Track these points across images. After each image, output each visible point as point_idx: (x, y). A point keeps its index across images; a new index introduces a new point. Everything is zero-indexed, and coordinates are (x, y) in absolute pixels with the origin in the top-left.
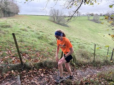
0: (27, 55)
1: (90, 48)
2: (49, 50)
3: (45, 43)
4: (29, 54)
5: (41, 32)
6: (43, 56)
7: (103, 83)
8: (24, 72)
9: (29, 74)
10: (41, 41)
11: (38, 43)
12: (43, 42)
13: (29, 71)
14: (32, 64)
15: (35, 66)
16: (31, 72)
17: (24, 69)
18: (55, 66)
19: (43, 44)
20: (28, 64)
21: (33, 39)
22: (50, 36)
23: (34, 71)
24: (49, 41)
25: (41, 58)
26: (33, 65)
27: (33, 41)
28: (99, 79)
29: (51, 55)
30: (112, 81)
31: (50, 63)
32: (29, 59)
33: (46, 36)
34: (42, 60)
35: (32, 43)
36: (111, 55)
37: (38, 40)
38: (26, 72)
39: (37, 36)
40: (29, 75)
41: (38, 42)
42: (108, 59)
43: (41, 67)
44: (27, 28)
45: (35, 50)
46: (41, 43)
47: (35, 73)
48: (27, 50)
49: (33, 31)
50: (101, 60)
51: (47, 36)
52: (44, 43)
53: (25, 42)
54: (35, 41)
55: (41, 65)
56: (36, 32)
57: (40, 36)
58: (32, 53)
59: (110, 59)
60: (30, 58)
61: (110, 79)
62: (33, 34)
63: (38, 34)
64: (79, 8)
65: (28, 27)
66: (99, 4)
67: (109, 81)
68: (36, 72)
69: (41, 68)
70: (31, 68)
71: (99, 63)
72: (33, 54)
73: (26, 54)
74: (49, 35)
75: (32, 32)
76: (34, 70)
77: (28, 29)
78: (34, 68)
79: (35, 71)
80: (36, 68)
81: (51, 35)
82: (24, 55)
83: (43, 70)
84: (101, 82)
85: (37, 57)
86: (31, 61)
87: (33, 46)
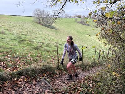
0: (2, 63)
2: (33, 55)
3: (28, 47)
5: (23, 34)
6: (24, 63)
10: (22, 45)
11: (19, 48)
13: (4, 84)
15: (12, 75)
19: (25, 48)
20: (3, 74)
21: (12, 43)
22: (35, 39)
24: (33, 45)
25: (21, 66)
26: (10, 75)
27: (12, 45)
28: (87, 82)
29: (35, 61)
30: (100, 82)
31: (34, 71)
33: (29, 39)
34: (22, 68)
35: (11, 48)
36: (99, 56)
37: (19, 44)
42: (96, 61)
45: (14, 57)
46: (23, 48)
49: (13, 34)
50: (90, 62)
51: (31, 39)
54: (15, 45)
55: (21, 74)
57: (21, 39)
58: (9, 61)
60: (6, 67)
61: (98, 80)
62: (13, 37)
63: (20, 37)
64: (63, 6)
65: (7, 29)
67: (98, 82)
70: (7, 79)
71: (87, 65)
72: (11, 61)
75: (12, 35)
77: (6, 32)
78: (11, 78)
84: (90, 85)
85: (16, 65)
86: (8, 70)
87: (12, 52)
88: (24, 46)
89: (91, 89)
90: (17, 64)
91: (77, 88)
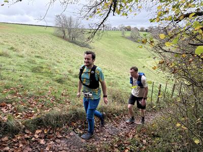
0: (9, 105)
1: (126, 85)
2: (55, 93)
3: (47, 79)
4: (14, 103)
5: (38, 57)
6: (43, 106)
7: (144, 141)
8: (3, 140)
9: (15, 142)
10: (38, 76)
11: (33, 80)
12: (43, 77)
13: (14, 137)
14: (20, 123)
15: (28, 125)
16: (19, 138)
17: (4, 134)
18: (66, 122)
19: (42, 81)
20: (13, 123)
22: (56, 65)
23: (26, 135)
24: (55, 76)
25: (38, 110)
26: (23, 124)
27: (21, 76)
28: (139, 136)
29: (58, 102)
30: (159, 137)
31: (58, 118)
32: (14, 113)
33: (48, 65)
34: (41, 113)
35: (20, 80)
37: (33, 73)
38: (9, 139)
39: (30, 67)
40: (16, 145)
41: (33, 78)
42: (153, 102)
43: (39, 127)
44: (9, 51)
45: (26, 95)
46: (39, 80)
47: (27, 139)
48: (9, 97)
49: (22, 57)
51: (50, 66)
52: (45, 79)
53: (5, 79)
54: (27, 76)
55: (39, 123)
56: (29, 58)
57: (36, 66)
58: (19, 102)
59: (156, 101)
60: (16, 112)
61: (156, 133)
62: (22, 62)
63: (33, 62)
64: (105, 19)
65: (12, 48)
66: (136, 14)
67: (154, 136)
68: (28, 137)
69: (39, 129)
70: (19, 131)
72: (23, 102)
73: (7, 103)
74: (54, 64)
75: (20, 58)
76: (26, 133)
77: (12, 53)
78: (24, 129)
79: (28, 134)
80: (29, 128)
81: (58, 64)
82: (4, 106)
83: (43, 131)
84: (142, 141)
85: (30, 108)
86: (19, 116)
87: (22, 87)
88: (41, 76)
89: (144, 147)
90: (32, 107)
91: (123, 145)
